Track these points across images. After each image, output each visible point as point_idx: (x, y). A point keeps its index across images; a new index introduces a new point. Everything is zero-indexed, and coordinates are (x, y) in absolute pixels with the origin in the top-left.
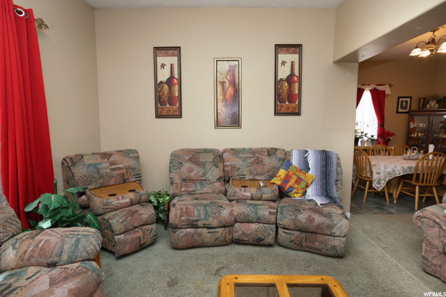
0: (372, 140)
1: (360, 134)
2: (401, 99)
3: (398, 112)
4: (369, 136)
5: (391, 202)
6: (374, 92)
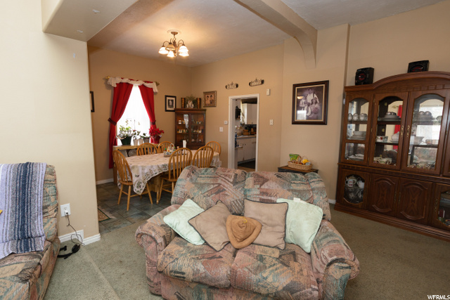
0: (145, 138)
1: (132, 132)
2: (168, 98)
3: (166, 111)
4: (141, 134)
5: (155, 202)
6: (143, 88)
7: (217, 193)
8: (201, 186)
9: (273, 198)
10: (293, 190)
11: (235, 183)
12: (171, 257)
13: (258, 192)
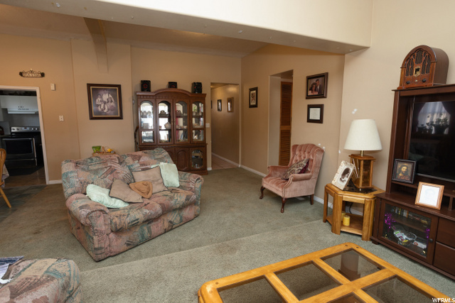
7: (111, 173)
8: (96, 172)
9: (148, 167)
10: (157, 159)
11: (120, 163)
12: (124, 215)
13: (139, 165)
